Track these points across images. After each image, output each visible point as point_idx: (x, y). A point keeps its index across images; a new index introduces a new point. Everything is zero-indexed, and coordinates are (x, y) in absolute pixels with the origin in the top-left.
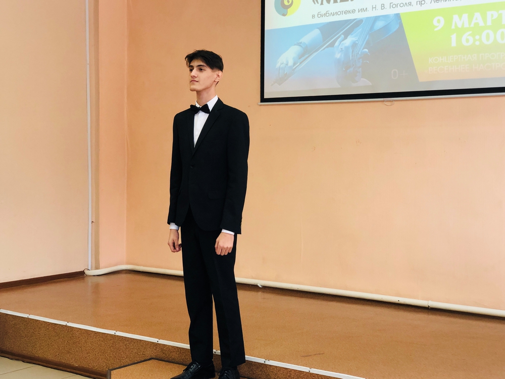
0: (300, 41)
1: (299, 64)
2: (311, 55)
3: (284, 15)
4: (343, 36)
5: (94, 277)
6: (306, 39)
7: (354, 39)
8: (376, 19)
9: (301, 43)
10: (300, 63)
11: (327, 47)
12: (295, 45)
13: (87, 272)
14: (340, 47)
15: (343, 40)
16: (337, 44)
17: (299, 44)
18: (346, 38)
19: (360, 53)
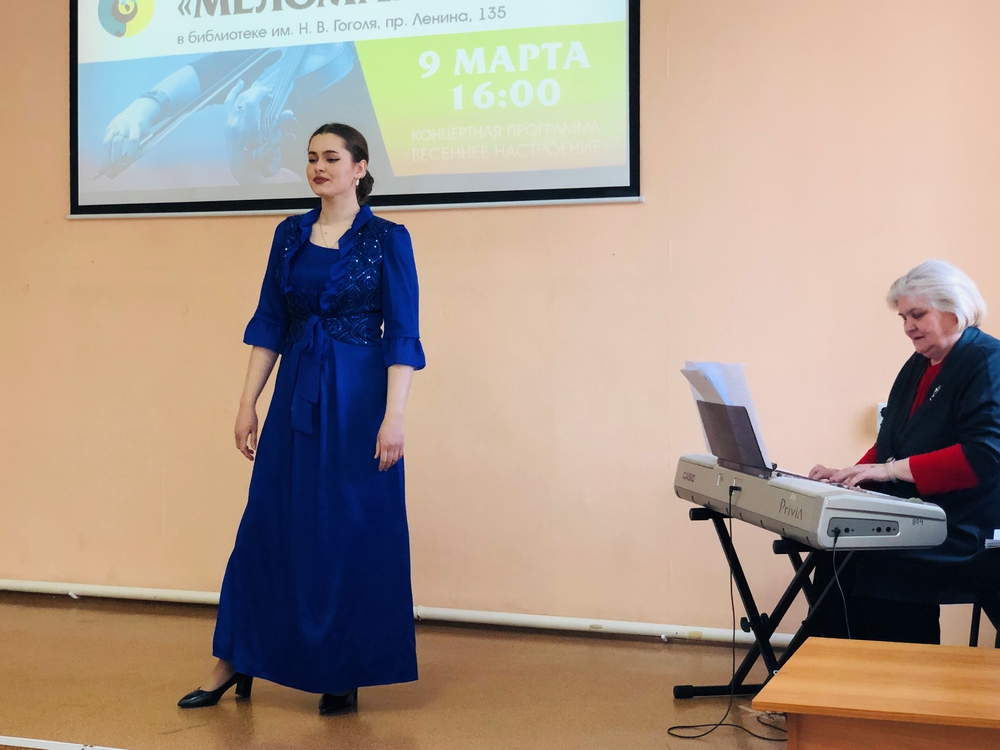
0: (154, 89)
1: (151, 135)
2: (177, 118)
3: (119, 34)
4: (242, 82)
6: (167, 86)
7: (265, 89)
8: (309, 49)
9: (155, 93)
10: (155, 135)
11: (210, 103)
12: (143, 96)
14: (237, 103)
15: (242, 91)
16: (230, 96)
17: (151, 95)
18: (247, 86)
19: (277, 117)
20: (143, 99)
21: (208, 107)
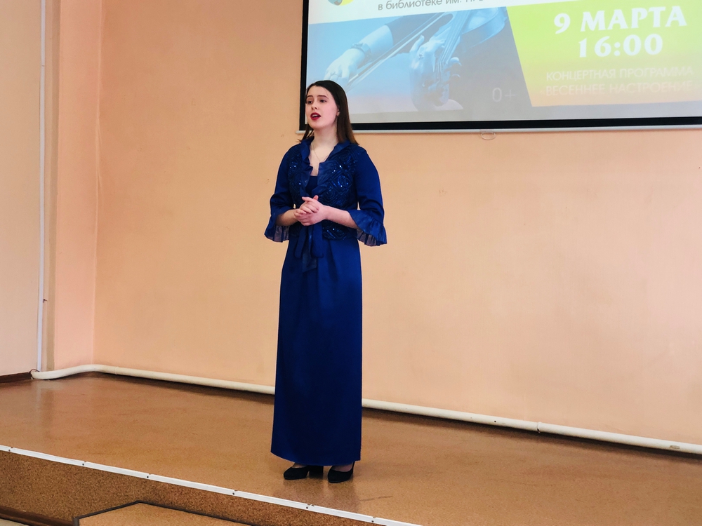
0: (360, 42)
1: (357, 75)
2: (376, 62)
4: (423, 37)
5: (45, 382)
6: (370, 40)
7: (440, 42)
8: (472, 13)
9: (361, 45)
10: (359, 75)
11: (400, 52)
12: (353, 47)
13: (35, 375)
14: (419, 53)
15: (423, 43)
16: (414, 48)
17: (358, 47)
18: (426, 40)
19: (447, 63)
20: (353, 49)
21: (399, 55)
